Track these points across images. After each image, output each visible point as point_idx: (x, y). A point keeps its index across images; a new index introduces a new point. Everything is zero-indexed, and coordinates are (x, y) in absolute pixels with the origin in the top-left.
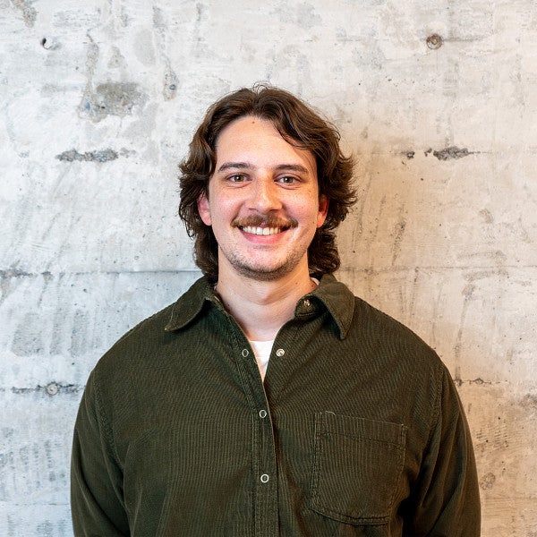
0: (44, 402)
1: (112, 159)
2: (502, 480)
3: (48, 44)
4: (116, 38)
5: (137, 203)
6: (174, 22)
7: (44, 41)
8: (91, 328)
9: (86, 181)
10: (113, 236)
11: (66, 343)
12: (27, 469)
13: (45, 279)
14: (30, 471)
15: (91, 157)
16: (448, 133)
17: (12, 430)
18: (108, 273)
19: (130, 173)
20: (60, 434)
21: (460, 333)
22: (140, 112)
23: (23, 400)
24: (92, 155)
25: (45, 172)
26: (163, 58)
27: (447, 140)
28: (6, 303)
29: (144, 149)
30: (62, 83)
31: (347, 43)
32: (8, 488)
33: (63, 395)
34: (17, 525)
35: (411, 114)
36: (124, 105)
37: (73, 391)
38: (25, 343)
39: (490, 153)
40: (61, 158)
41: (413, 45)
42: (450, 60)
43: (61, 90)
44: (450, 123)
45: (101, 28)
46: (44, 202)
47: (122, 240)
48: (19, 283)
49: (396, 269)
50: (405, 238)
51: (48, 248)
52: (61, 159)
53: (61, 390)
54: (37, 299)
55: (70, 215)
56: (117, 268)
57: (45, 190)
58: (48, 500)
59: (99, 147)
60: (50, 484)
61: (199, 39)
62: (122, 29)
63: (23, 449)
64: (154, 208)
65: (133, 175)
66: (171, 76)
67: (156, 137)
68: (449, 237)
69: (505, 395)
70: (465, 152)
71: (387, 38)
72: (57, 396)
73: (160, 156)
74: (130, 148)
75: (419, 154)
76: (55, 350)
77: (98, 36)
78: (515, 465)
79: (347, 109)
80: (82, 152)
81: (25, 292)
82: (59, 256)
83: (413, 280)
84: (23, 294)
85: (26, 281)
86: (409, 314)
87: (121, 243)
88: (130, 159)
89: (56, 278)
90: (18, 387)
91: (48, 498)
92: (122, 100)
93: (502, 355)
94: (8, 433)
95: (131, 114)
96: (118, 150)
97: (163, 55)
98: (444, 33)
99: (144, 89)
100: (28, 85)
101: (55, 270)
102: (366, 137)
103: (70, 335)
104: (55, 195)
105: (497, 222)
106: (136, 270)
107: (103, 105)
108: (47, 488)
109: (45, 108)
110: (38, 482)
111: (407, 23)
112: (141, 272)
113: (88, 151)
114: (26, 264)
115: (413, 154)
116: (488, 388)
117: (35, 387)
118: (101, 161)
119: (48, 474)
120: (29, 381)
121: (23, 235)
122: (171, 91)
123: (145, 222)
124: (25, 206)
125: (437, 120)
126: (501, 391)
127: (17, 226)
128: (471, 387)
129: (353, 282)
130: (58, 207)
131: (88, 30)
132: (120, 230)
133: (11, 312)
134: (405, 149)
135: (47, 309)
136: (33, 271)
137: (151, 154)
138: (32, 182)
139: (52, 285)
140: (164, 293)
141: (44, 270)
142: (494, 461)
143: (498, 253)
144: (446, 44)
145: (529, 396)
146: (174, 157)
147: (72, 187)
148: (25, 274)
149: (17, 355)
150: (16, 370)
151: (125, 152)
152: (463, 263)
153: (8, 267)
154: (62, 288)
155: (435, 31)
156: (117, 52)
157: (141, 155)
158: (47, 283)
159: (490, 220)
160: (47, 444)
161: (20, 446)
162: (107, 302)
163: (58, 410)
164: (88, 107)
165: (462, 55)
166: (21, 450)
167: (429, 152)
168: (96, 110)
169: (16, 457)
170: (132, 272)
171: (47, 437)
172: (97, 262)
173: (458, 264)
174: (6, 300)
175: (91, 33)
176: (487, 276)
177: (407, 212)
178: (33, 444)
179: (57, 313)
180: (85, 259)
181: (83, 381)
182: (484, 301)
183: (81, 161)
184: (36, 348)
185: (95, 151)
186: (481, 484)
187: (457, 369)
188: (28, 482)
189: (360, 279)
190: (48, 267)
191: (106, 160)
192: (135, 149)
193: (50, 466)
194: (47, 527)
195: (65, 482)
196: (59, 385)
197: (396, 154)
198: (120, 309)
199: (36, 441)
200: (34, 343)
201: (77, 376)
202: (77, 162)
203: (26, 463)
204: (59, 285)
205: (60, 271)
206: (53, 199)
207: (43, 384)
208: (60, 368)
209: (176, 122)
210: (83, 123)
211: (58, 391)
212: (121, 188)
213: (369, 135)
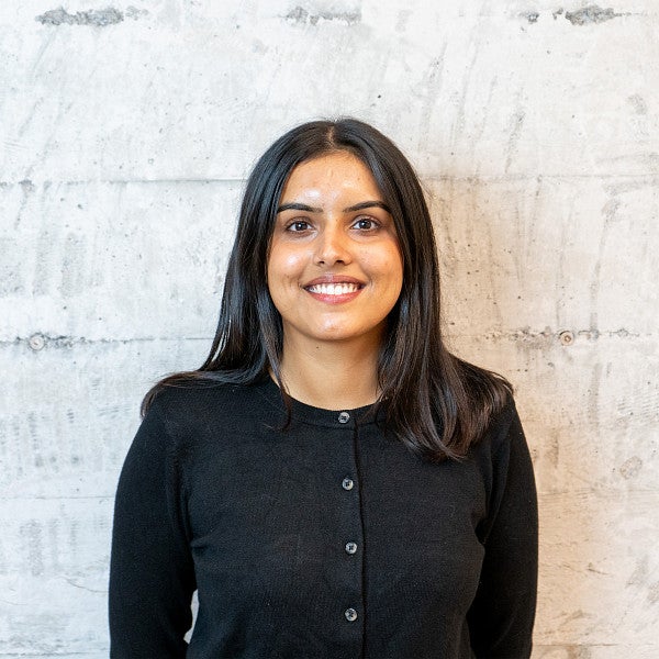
0: (25, 361)
1: (115, 22)
2: (651, 465)
5: (151, 84)
8: (88, 258)
9: (79, 53)
10: (118, 131)
11: (55, 280)
12: (4, 450)
13: (24, 190)
14: (9, 454)
15: (86, 18)
18: (111, 183)
19: (141, 42)
20: (49, 403)
21: (598, 267)
24: (87, 16)
25: (21, 40)
29: (161, 7)
33: (53, 351)
37: (65, 345)
39: (644, 14)
40: (43, 19)
46: (21, 82)
47: (131, 137)
49: (510, 178)
50: (524, 135)
51: (27, 147)
52: (43, 22)
54: (13, 219)
55: (57, 101)
56: (124, 175)
57: (22, 66)
58: (34, 492)
59: (97, 5)
60: (36, 470)
64: (175, 92)
65: (147, 45)
68: (585, 134)
70: (609, 14)
72: (43, 351)
73: (182, 19)
74: (138, 5)
75: (545, 17)
76: (40, 289)
80: (72, 11)
82: (43, 159)
83: (534, 191)
86: (527, 240)
87: (129, 141)
88: (141, 22)
89: (40, 190)
91: (34, 490)
96: (123, 9)
101: (37, 179)
103: (59, 268)
104: (36, 72)
105: (652, 113)
106: (150, 177)
108: (32, 476)
110: (21, 469)
112: (157, 181)
113: (80, 11)
115: (537, 16)
116: (635, 341)
117: (13, 339)
118: (99, 24)
119: (33, 457)
120: (4, 332)
123: (162, 111)
126: (653, 346)
128: (611, 341)
129: (451, 195)
130: (39, 90)
132: (127, 121)
134: (525, 9)
135: (28, 233)
136: (6, 178)
137: (170, 15)
139: (34, 200)
140: (189, 210)
141: (21, 179)
142: (641, 440)
143: (653, 156)
146: (201, 19)
147: (60, 61)
151: (134, 12)
152: (603, 170)
154: (47, 202)
157: (155, 17)
158: (26, 196)
159: (642, 110)
160: (31, 417)
162: (110, 221)
163: (45, 371)
167: (559, 13)
170: (145, 182)
171: (31, 408)
172: (97, 167)
173: (597, 170)
176: (637, 188)
177: (527, 99)
178: (11, 417)
179: (42, 238)
180: (79, 162)
181: (78, 334)
182: (632, 223)
183: (71, 24)
184: (13, 286)
185: (91, 11)
186: (622, 471)
187: (593, 316)
188: (6, 468)
189: (461, 191)
190: (28, 173)
191: (106, 24)
192: (147, 8)
193: (35, 448)
194: (33, 528)
195: (57, 468)
196: (46, 337)
197: (512, 16)
198: (129, 233)
199: (16, 413)
200: (10, 279)
201: (71, 324)
202: (66, 26)
203: (3, 443)
204: (43, 199)
205: (45, 179)
206: (34, 79)
207: (24, 335)
208: (46, 314)
211: (45, 345)
212: (128, 63)
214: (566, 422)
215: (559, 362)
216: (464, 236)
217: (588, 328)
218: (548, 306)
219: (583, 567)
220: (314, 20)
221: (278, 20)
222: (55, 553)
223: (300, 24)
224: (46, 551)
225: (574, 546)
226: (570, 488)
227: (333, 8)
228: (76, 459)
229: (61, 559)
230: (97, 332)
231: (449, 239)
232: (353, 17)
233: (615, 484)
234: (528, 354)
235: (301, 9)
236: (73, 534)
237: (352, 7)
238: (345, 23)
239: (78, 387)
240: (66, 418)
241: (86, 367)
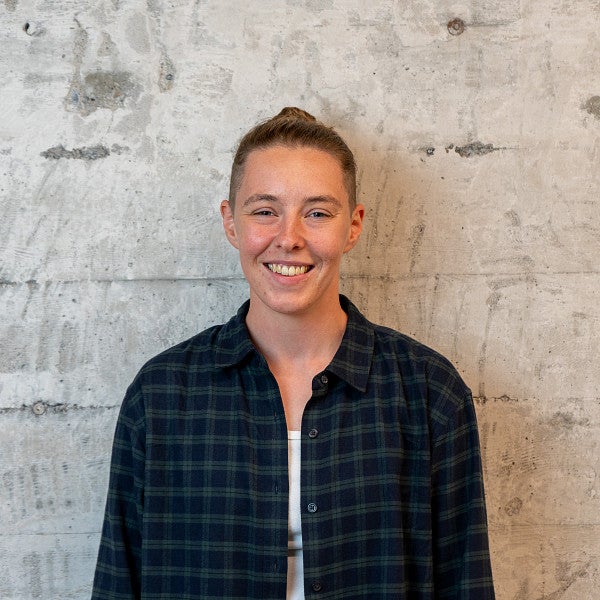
0: (30, 423)
1: (103, 156)
2: (529, 505)
3: (31, 29)
4: (106, 23)
5: (131, 205)
6: (170, 5)
7: (27, 26)
8: (81, 341)
9: (75, 180)
10: (104, 241)
11: (54, 357)
12: (11, 496)
13: (30, 288)
14: (15, 498)
15: (79, 153)
16: (471, 127)
18: (99, 282)
19: (123, 172)
20: (48, 457)
21: (484, 346)
22: (133, 105)
23: (6, 420)
24: (81, 152)
25: (29, 171)
26: (158, 45)
27: (470, 134)
29: (139, 145)
30: (47, 72)
31: (361, 28)
33: (51, 415)
35: (431, 106)
36: (116, 96)
37: (61, 411)
38: (8, 358)
39: (516, 149)
40: (47, 155)
41: (433, 31)
42: (473, 47)
43: (46, 80)
44: (473, 115)
45: (89, 11)
46: (29, 203)
47: (114, 246)
49: (414, 276)
50: (425, 243)
51: (31, 254)
52: (47, 157)
53: (48, 409)
54: (21, 310)
55: (57, 217)
56: (109, 276)
57: (29, 191)
58: (35, 529)
59: (89, 143)
60: (37, 512)
61: (198, 24)
62: (113, 13)
63: (7, 474)
64: (150, 210)
65: (127, 174)
66: (167, 64)
67: (151, 132)
68: (472, 242)
69: (533, 413)
70: (490, 148)
71: (404, 22)
72: (44, 416)
73: (156, 153)
74: (121, 143)
75: (440, 151)
76: (42, 366)
77: (86, 21)
78: (544, 489)
79: (361, 101)
80: (69, 148)
81: (9, 303)
82: (45, 264)
83: (432, 287)
84: (5, 305)
85: (9, 292)
86: (428, 325)
87: (113, 249)
88: (123, 156)
89: (42, 287)
90: (1, 406)
91: (35, 527)
92: (114, 92)
93: (529, 369)
95: (123, 107)
96: (109, 147)
97: (158, 41)
98: (467, 18)
99: (138, 79)
100: (9, 75)
101: (41, 279)
102: (382, 131)
103: (57, 349)
104: (41, 196)
105: (524, 224)
106: (129, 278)
107: (93, 96)
108: (34, 516)
109: (28, 100)
110: (24, 510)
111: (426, 7)
112: (135, 280)
113: (76, 148)
114: (9, 272)
115: (433, 150)
116: (515, 405)
117: (19, 406)
118: (90, 158)
119: (35, 501)
120: (13, 400)
121: (5, 240)
122: (167, 81)
124: (9, 207)
125: (459, 113)
126: (529, 409)
128: (496, 405)
129: (368, 290)
130: (43, 209)
131: (76, 15)
132: (111, 234)
134: (424, 145)
135: (33, 320)
136: (16, 279)
137: (146, 151)
138: (15, 181)
139: (38, 296)
140: (160, 303)
141: (29, 278)
142: (521, 485)
143: (526, 258)
144: (469, 29)
145: (558, 414)
146: (171, 154)
147: (59, 187)
148: (8, 283)
151: (117, 149)
152: (487, 269)
154: (49, 297)
155: (456, 16)
156: (107, 39)
157: (134, 152)
158: (32, 293)
159: (517, 223)
161: (3, 471)
162: (98, 312)
163: (45, 432)
164: (76, 99)
165: (487, 41)
166: (5, 475)
167: (451, 147)
168: (84, 103)
170: (126, 281)
171: (33, 461)
172: (88, 269)
173: (482, 270)
175: (79, 18)
176: (514, 284)
177: (426, 214)
178: (17, 469)
179: (43, 326)
180: (74, 265)
181: (73, 400)
182: (510, 311)
183: (68, 158)
184: (20, 363)
185: (84, 148)
186: (507, 510)
187: (481, 385)
188: (13, 510)
189: (375, 287)
190: (33, 275)
191: (96, 158)
192: (128, 145)
193: (36, 493)
194: (33, 559)
195: (53, 509)
196: (46, 404)
197: (414, 150)
198: (112, 320)
199: (21, 465)
200: (18, 358)
201: (66, 394)
202: (64, 160)
203: (11, 490)
204: (45, 295)
205: (47, 279)
206: (39, 201)
207: (28, 403)
208: (47, 386)
209: (173, 115)
210: (71, 116)
211: (45, 410)
212: (113, 189)
213: (385, 130)
217: (477, 395)
222: (51, 579)
224: (44, 578)
228: (69, 502)
229: (56, 584)
230: (87, 400)
233: (501, 521)
236: (66, 563)
239: (71, 444)
240: (61, 469)
241: (77, 428)
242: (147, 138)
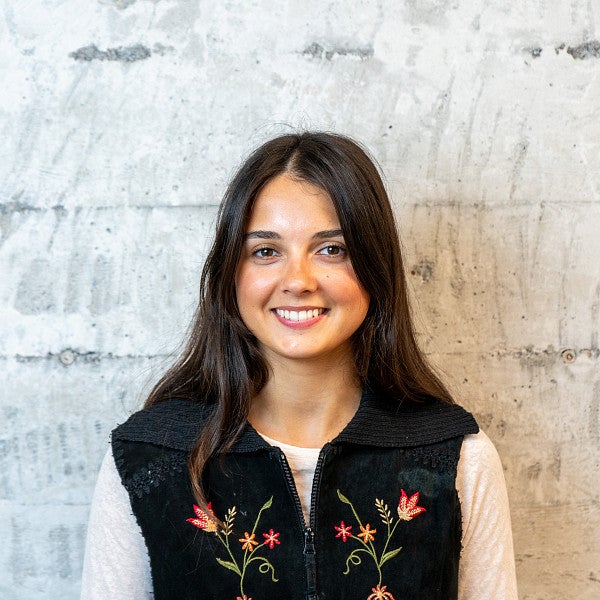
0: (56, 373)
1: (142, 58)
5: (176, 116)
8: (116, 278)
9: (109, 87)
10: (144, 160)
11: (85, 298)
12: (35, 459)
13: (57, 214)
14: (40, 463)
15: (116, 55)
16: (586, 23)
17: (17, 409)
18: (139, 208)
19: (167, 76)
20: (77, 415)
23: (29, 371)
24: (117, 53)
25: (56, 76)
27: (586, 32)
28: (8, 246)
29: (185, 44)
32: (11, 483)
33: (82, 365)
34: (24, 529)
37: (94, 360)
38: (32, 297)
40: (76, 56)
44: (589, 8)
46: (55, 114)
47: (157, 165)
48: (24, 220)
49: (515, 204)
50: (528, 163)
51: (58, 175)
52: (76, 58)
53: (78, 358)
54: (47, 241)
55: (88, 131)
56: (150, 201)
57: (56, 99)
58: (63, 499)
59: (126, 42)
60: (65, 478)
63: (31, 434)
64: (198, 122)
65: (171, 79)
67: (200, 29)
68: (586, 162)
72: (73, 366)
73: (206, 55)
74: (165, 42)
75: (548, 52)
76: (71, 307)
80: (103, 48)
81: (33, 232)
82: (75, 186)
83: (537, 217)
84: (28, 234)
85: (32, 218)
86: (531, 262)
87: (155, 169)
88: (167, 57)
89: (71, 214)
90: (23, 354)
91: (63, 496)
94: (12, 413)
96: (150, 46)
101: (69, 204)
102: (478, 28)
103: (88, 288)
104: (69, 105)
106: (174, 204)
108: (62, 484)
110: (50, 476)
112: (181, 207)
113: (110, 48)
114: (32, 195)
115: (540, 51)
117: (45, 354)
118: (128, 60)
119: (63, 465)
120: (37, 347)
121: (27, 157)
123: (186, 140)
124: (31, 119)
125: (573, 6)
127: (20, 145)
129: (458, 220)
130: (72, 121)
132: (154, 151)
133: (13, 257)
134: (529, 44)
135: (60, 254)
136: (40, 204)
137: (194, 51)
138: (39, 87)
139: (66, 224)
141: (55, 204)
146: (223, 55)
147: (91, 94)
148: (31, 208)
149: (22, 313)
150: (21, 333)
151: (160, 49)
153: (9, 199)
154: (79, 226)
157: (180, 52)
158: (59, 220)
160: (61, 428)
161: (26, 430)
162: (136, 244)
163: (75, 385)
166: (28, 434)
167: (561, 48)
169: (22, 443)
170: (170, 207)
171: (61, 419)
172: (125, 194)
173: (597, 197)
174: (6, 242)
177: (530, 129)
178: (42, 428)
179: (73, 260)
180: (109, 188)
181: (107, 348)
183: (102, 60)
184: (46, 305)
185: (120, 48)
187: (594, 336)
188: (38, 476)
189: (468, 216)
190: (61, 199)
191: (134, 60)
192: (172, 44)
193: (65, 456)
194: (61, 533)
195: (84, 476)
196: (76, 352)
197: (516, 51)
198: (154, 254)
199: (47, 424)
200: (43, 298)
201: (100, 341)
202: (97, 62)
203: (34, 452)
204: (75, 223)
205: (76, 205)
206: (67, 111)
207: (55, 350)
208: (76, 331)
209: (227, 8)
210: (105, 9)
211: (75, 360)
212: (155, 97)
213: (481, 26)
214: (567, 437)
215: (562, 379)
216: (471, 258)
217: (589, 346)
218: (551, 325)
219: (585, 576)
220: (329, 56)
221: (296, 55)
223: (316, 60)
224: (73, 555)
225: (575, 555)
226: (572, 499)
227: (347, 44)
230: (124, 348)
231: (457, 261)
232: (366, 53)
234: (532, 372)
235: (317, 45)
237: (366, 43)
238: (358, 58)
239: (105, 399)
240: (94, 429)
241: (113, 381)
242: (195, 36)
